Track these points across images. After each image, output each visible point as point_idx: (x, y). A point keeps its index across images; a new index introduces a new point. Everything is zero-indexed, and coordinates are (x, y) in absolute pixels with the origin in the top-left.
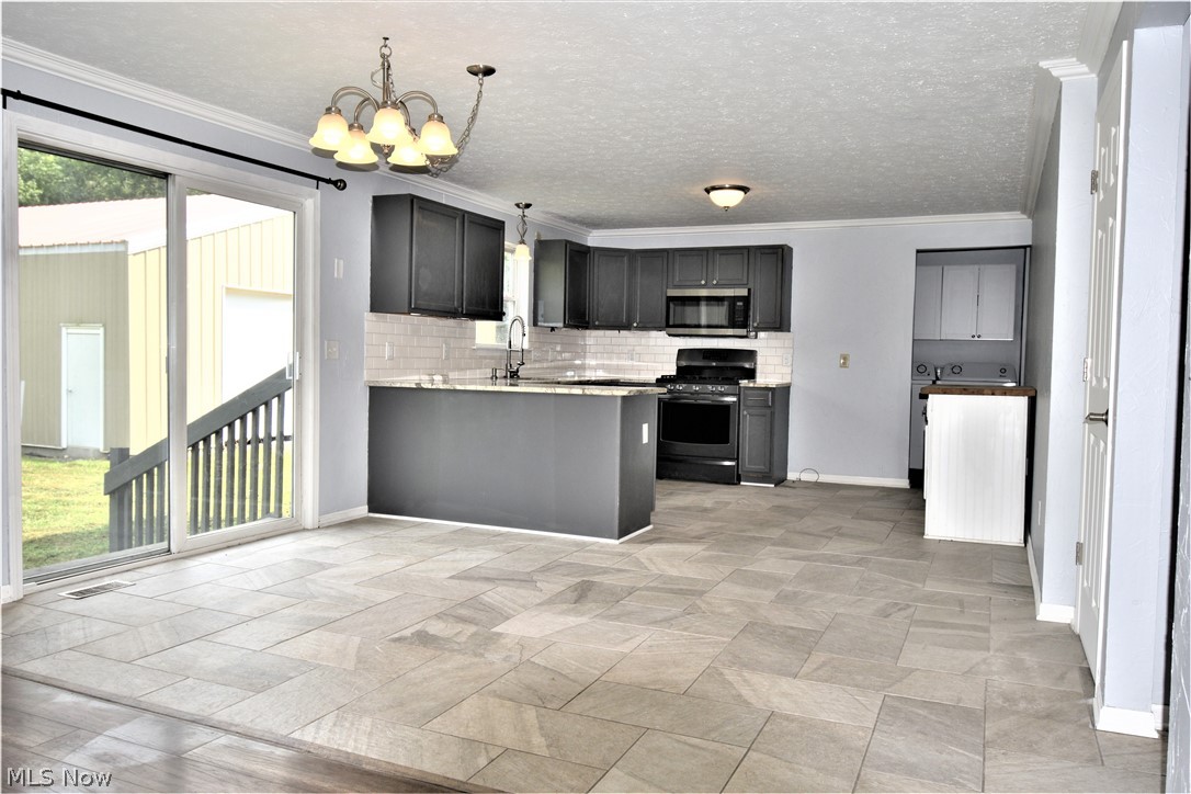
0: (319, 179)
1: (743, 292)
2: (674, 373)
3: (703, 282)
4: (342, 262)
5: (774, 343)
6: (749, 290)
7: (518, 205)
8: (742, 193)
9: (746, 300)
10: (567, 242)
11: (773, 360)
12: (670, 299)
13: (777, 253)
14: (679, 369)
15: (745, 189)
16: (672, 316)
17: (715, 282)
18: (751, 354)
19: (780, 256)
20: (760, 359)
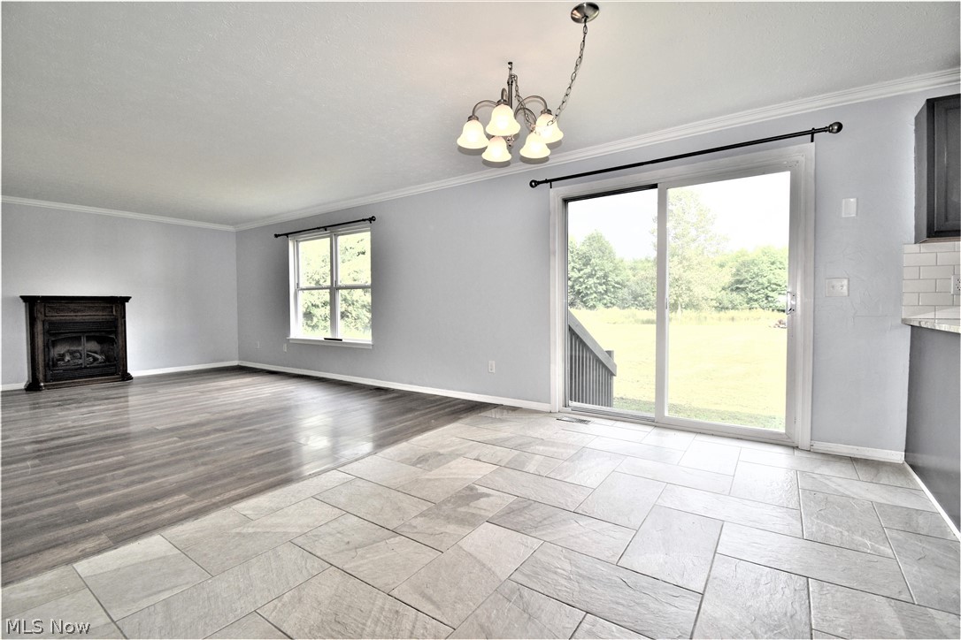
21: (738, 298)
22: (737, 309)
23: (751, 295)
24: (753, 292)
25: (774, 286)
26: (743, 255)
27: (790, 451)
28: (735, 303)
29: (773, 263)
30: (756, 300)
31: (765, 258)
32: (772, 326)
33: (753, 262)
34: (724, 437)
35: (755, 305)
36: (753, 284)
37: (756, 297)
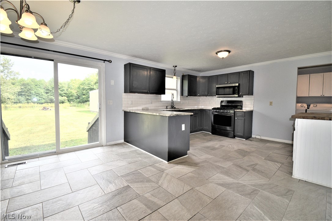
0: (105, 60)
1: (237, 85)
2: (220, 107)
3: (226, 83)
4: (113, 81)
5: (248, 98)
6: (239, 84)
7: (173, 66)
8: (228, 53)
9: (239, 86)
10: (188, 75)
11: (248, 104)
12: (217, 88)
13: (248, 73)
14: (222, 106)
15: (229, 52)
16: (218, 92)
17: (229, 83)
18: (241, 102)
19: (250, 74)
20: (244, 103)
21: (22, 98)
22: (22, 103)
23: (27, 97)
24: (28, 96)
25: (37, 94)
26: (23, 81)
27: (102, 147)
28: (21, 100)
29: (36, 85)
30: (30, 99)
31: (33, 83)
32: (41, 109)
33: (28, 84)
34: (80, 150)
35: (30, 101)
36: (28, 93)
37: (30, 98)
